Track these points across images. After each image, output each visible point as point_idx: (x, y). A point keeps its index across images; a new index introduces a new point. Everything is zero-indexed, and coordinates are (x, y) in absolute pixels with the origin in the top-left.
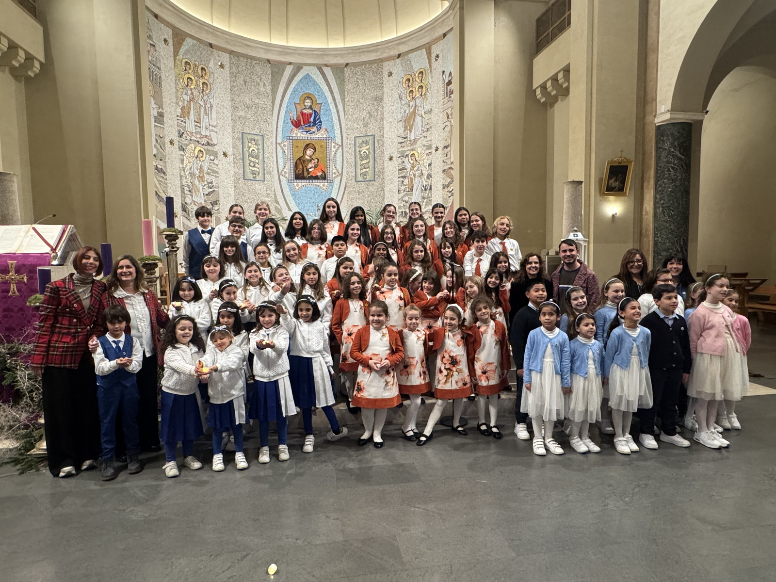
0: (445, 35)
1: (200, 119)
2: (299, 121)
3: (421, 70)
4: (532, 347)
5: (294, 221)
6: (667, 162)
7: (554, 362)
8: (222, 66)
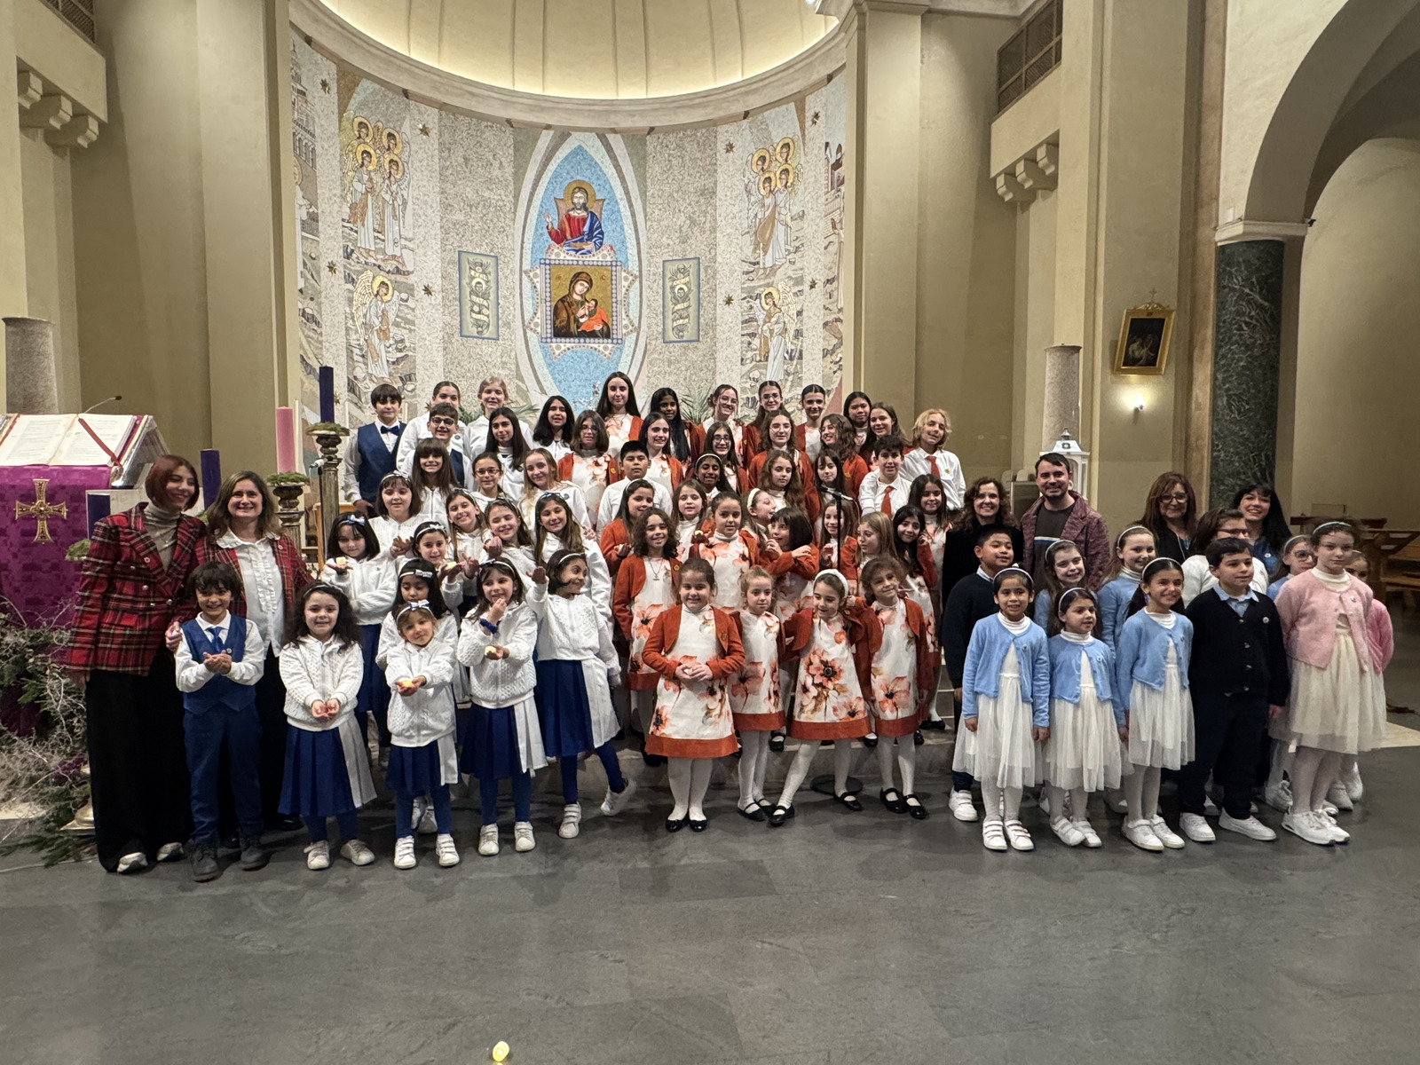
0: (830, 78)
1: (383, 226)
2: (563, 231)
3: (787, 141)
4: (981, 649)
5: (551, 413)
6: (1238, 313)
7: (1020, 679)
8: (425, 131)
